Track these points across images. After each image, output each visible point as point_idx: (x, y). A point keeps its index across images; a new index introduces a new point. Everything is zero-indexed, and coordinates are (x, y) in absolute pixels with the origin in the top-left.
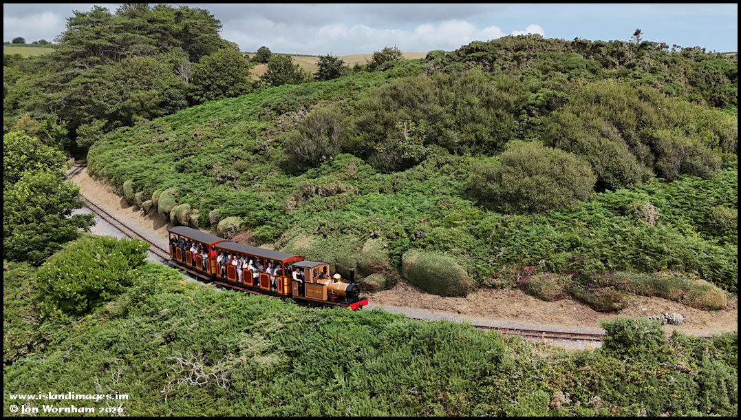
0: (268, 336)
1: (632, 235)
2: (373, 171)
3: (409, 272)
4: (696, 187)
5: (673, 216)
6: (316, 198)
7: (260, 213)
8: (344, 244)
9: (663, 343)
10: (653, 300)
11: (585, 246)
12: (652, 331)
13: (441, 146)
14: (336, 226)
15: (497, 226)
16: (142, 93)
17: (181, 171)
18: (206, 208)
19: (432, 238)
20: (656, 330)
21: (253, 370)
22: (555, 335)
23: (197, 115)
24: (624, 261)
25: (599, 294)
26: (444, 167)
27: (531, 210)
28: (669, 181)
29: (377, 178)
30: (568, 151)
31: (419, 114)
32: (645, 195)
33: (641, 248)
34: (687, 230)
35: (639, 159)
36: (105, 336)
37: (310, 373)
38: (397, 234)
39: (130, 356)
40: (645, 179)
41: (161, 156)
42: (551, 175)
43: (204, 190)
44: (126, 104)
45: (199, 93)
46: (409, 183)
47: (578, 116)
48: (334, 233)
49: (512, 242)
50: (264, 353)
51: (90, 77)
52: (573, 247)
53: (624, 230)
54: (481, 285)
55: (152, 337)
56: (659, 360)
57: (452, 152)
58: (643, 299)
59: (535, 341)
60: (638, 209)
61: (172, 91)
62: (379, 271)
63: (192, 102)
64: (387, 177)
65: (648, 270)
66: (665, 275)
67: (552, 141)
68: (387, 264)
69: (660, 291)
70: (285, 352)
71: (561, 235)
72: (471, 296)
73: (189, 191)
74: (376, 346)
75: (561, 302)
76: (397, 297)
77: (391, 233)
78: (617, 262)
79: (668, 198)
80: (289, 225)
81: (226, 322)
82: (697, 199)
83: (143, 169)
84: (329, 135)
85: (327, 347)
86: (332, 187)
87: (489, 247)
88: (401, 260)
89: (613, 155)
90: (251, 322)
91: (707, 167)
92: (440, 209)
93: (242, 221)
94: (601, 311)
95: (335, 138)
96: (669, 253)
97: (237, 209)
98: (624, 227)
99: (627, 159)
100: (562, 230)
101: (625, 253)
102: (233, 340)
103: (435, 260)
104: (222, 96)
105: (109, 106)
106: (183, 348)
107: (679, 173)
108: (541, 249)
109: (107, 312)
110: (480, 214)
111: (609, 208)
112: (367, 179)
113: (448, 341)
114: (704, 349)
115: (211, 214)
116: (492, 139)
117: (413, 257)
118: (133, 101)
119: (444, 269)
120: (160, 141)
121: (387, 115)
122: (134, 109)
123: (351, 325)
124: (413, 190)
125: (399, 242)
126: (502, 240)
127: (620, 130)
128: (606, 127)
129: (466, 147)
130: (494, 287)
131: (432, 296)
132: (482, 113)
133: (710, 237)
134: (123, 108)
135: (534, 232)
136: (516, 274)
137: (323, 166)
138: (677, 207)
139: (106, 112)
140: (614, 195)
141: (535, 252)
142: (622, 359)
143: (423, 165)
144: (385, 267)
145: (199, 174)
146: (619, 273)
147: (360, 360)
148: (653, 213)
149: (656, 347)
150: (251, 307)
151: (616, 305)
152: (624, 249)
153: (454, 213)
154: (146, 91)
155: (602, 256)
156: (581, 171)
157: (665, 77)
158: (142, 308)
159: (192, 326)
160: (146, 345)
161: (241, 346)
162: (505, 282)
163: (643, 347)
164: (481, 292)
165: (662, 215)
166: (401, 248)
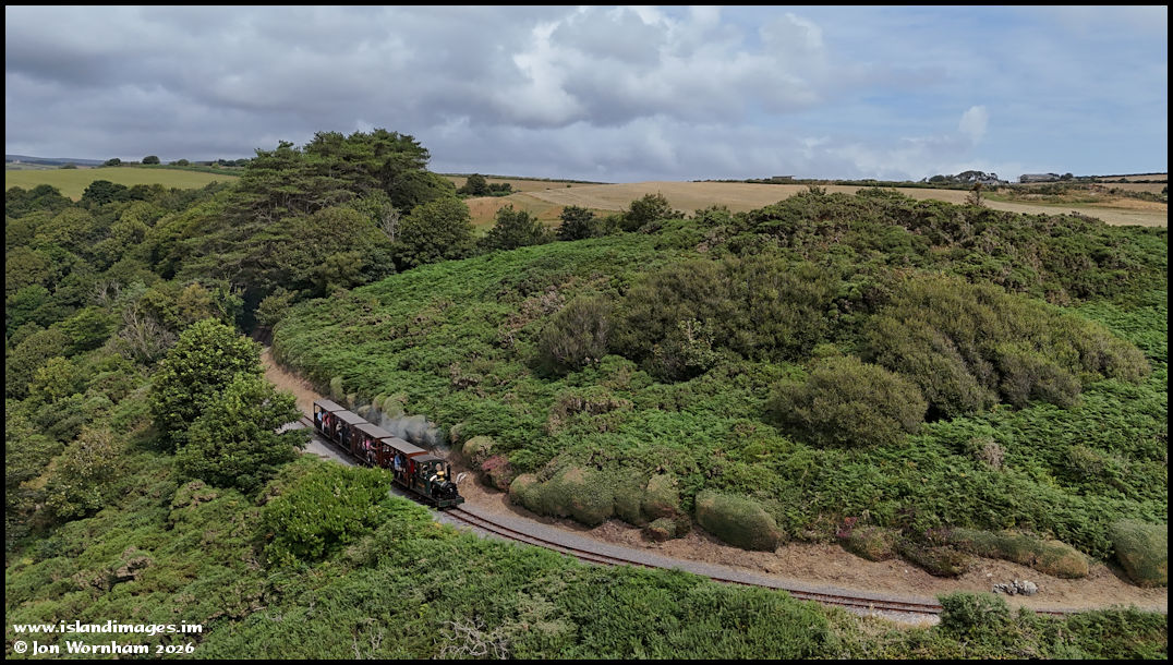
0: (550, 599)
1: (973, 482)
2: (649, 379)
3: (705, 518)
4: (1050, 418)
5: (1022, 457)
6: (584, 416)
7: (516, 433)
8: (623, 479)
9: (1008, 624)
10: (999, 564)
11: (917, 494)
12: (995, 608)
13: (734, 350)
14: (612, 455)
15: (809, 465)
16: (341, 256)
17: (405, 368)
18: (445, 422)
19: (732, 477)
20: (1000, 608)
21: (538, 639)
22: (885, 606)
23: (412, 287)
24: (963, 514)
25: (935, 555)
26: (738, 378)
27: (850, 444)
28: (1018, 408)
29: (656, 389)
30: (892, 369)
31: (705, 310)
32: (988, 428)
33: (983, 499)
34: (1040, 475)
35: (979, 379)
36: (355, 591)
37: (604, 646)
38: (689, 469)
39: (386, 616)
40: (987, 406)
41: (376, 345)
42: (872, 401)
43: (439, 396)
44: (319, 268)
45: (410, 253)
46: (695, 398)
47: (903, 322)
48: (611, 464)
49: (828, 487)
50: (547, 618)
51: (276, 234)
52: (902, 495)
53: (963, 475)
54: (792, 538)
55: (411, 594)
56: (1004, 643)
57: (746, 357)
58: (988, 562)
59: (861, 612)
60: (980, 448)
61: (378, 252)
62: (667, 514)
63: (401, 267)
64: (669, 388)
65: (992, 527)
66: (1013, 534)
67: (872, 355)
68: (677, 507)
69: (1007, 553)
70: (572, 618)
71: (887, 480)
72: (780, 551)
73: (420, 397)
74: (680, 616)
75: (891, 562)
76: (690, 549)
77: (681, 467)
78: (956, 517)
79: (1015, 433)
80: (555, 451)
81: (499, 578)
82: (1051, 435)
83: (354, 362)
84: (594, 331)
85: (621, 615)
86: (603, 402)
87: (801, 489)
88: (694, 502)
89: (947, 375)
90: (529, 580)
91: (1063, 393)
92: (738, 436)
93: (494, 442)
94: (938, 576)
95: (601, 335)
96: (1016, 507)
97: (486, 426)
98: (963, 471)
99: (964, 381)
100: (888, 472)
101: (965, 506)
102: (510, 601)
103: (738, 505)
104: (440, 257)
105: (298, 271)
106: (450, 609)
107: (1030, 399)
108: (864, 497)
109: (349, 559)
110: (788, 445)
111: (944, 444)
112: (643, 390)
113: (764, 614)
114: (1056, 632)
115: (453, 430)
116: (795, 342)
117: (709, 500)
118: (330, 266)
119: (748, 517)
120: (369, 323)
121: (667, 310)
122: (329, 275)
123: (648, 588)
124: (702, 408)
125: (690, 479)
126: (816, 482)
127: (956, 342)
128: (938, 339)
129: (763, 351)
130: (809, 540)
131: (732, 549)
132: (782, 309)
133: (1068, 483)
134: (316, 274)
135: (855, 474)
136: (835, 526)
137: (586, 370)
138: (1027, 444)
139: (294, 279)
140: (949, 426)
141: (856, 499)
142: (963, 641)
143: (711, 374)
144: (675, 510)
145: (429, 373)
146: (959, 530)
147: (661, 631)
148: (995, 452)
149: (1001, 628)
150: (526, 561)
151: (955, 569)
152: (963, 500)
153: (756, 444)
154: (345, 253)
155: (938, 507)
156: (909, 396)
157: (1012, 261)
158: (394, 556)
159: (458, 582)
160: (404, 603)
161: (520, 609)
162: (822, 535)
163: (985, 628)
164: (793, 546)
165: (1008, 454)
166: (694, 487)
